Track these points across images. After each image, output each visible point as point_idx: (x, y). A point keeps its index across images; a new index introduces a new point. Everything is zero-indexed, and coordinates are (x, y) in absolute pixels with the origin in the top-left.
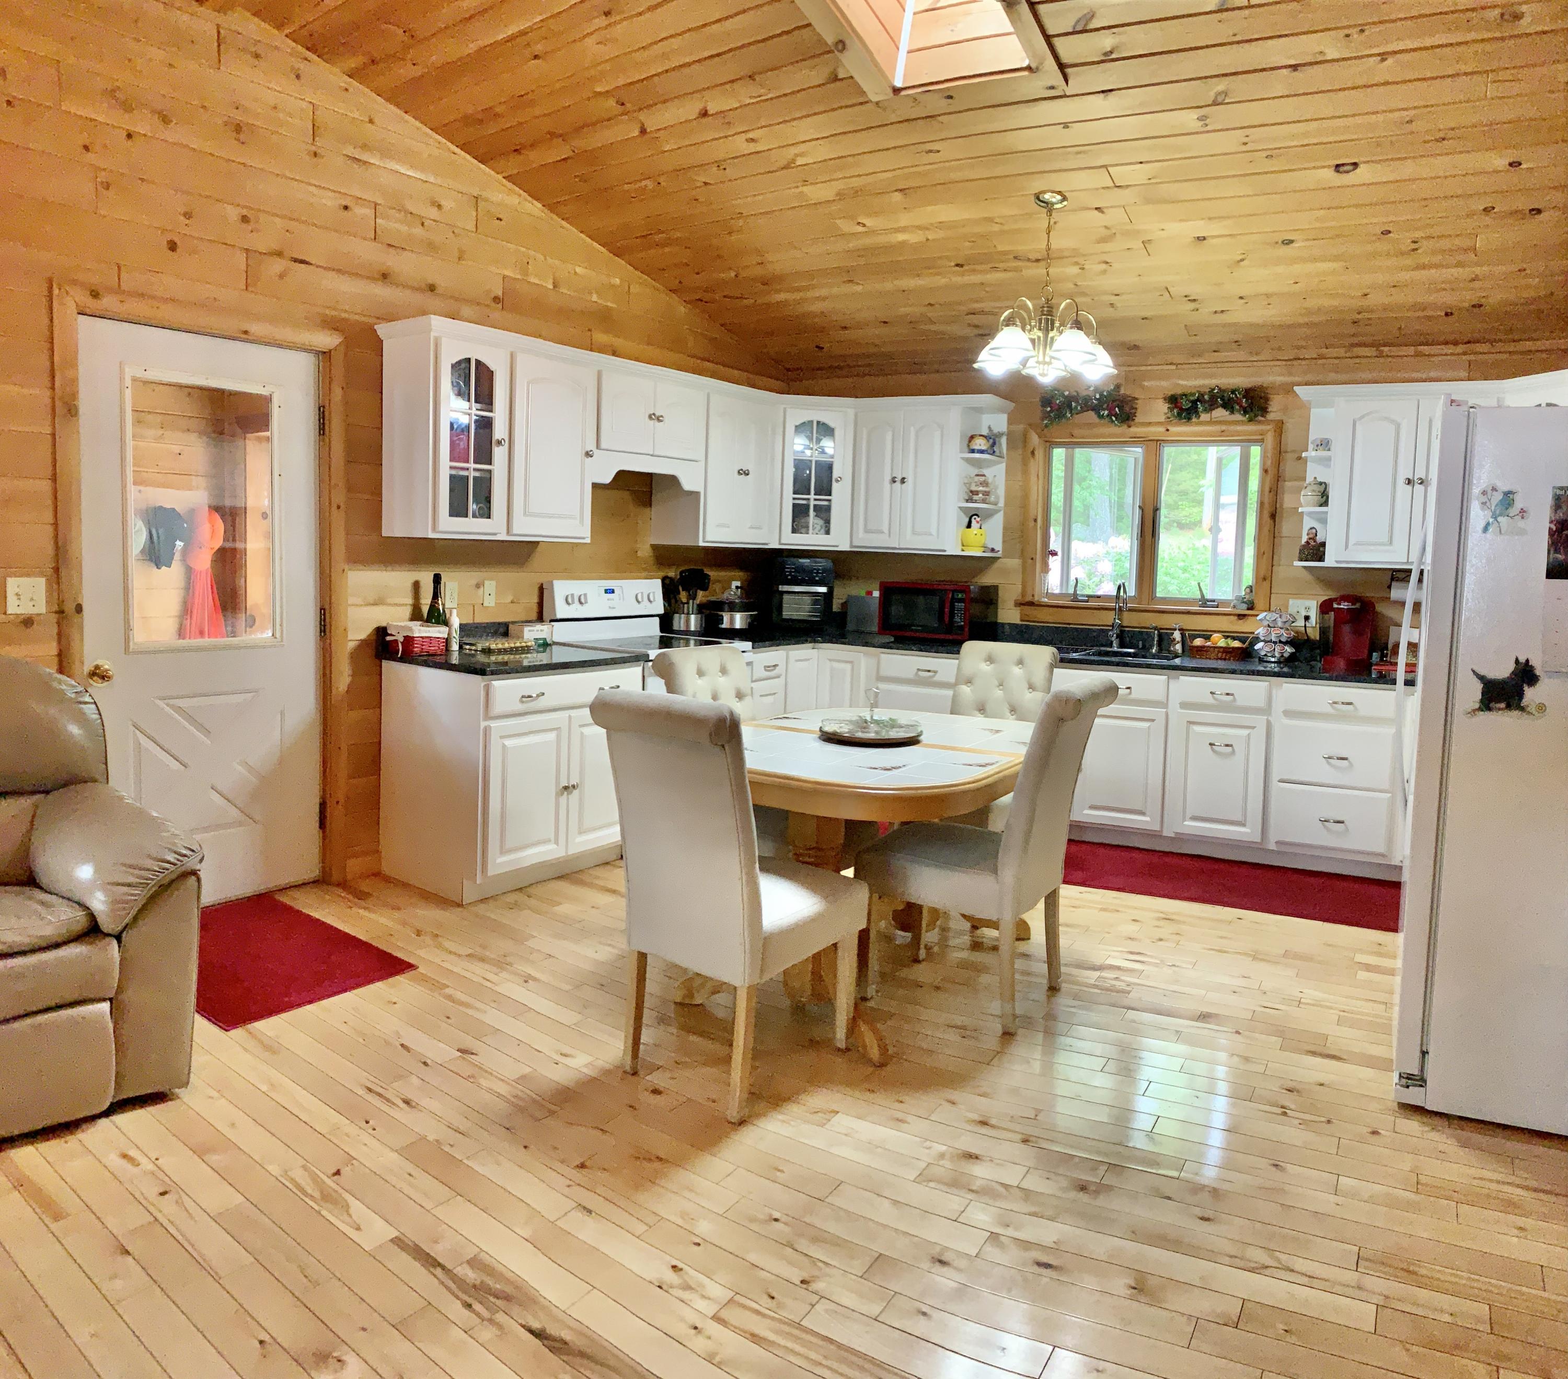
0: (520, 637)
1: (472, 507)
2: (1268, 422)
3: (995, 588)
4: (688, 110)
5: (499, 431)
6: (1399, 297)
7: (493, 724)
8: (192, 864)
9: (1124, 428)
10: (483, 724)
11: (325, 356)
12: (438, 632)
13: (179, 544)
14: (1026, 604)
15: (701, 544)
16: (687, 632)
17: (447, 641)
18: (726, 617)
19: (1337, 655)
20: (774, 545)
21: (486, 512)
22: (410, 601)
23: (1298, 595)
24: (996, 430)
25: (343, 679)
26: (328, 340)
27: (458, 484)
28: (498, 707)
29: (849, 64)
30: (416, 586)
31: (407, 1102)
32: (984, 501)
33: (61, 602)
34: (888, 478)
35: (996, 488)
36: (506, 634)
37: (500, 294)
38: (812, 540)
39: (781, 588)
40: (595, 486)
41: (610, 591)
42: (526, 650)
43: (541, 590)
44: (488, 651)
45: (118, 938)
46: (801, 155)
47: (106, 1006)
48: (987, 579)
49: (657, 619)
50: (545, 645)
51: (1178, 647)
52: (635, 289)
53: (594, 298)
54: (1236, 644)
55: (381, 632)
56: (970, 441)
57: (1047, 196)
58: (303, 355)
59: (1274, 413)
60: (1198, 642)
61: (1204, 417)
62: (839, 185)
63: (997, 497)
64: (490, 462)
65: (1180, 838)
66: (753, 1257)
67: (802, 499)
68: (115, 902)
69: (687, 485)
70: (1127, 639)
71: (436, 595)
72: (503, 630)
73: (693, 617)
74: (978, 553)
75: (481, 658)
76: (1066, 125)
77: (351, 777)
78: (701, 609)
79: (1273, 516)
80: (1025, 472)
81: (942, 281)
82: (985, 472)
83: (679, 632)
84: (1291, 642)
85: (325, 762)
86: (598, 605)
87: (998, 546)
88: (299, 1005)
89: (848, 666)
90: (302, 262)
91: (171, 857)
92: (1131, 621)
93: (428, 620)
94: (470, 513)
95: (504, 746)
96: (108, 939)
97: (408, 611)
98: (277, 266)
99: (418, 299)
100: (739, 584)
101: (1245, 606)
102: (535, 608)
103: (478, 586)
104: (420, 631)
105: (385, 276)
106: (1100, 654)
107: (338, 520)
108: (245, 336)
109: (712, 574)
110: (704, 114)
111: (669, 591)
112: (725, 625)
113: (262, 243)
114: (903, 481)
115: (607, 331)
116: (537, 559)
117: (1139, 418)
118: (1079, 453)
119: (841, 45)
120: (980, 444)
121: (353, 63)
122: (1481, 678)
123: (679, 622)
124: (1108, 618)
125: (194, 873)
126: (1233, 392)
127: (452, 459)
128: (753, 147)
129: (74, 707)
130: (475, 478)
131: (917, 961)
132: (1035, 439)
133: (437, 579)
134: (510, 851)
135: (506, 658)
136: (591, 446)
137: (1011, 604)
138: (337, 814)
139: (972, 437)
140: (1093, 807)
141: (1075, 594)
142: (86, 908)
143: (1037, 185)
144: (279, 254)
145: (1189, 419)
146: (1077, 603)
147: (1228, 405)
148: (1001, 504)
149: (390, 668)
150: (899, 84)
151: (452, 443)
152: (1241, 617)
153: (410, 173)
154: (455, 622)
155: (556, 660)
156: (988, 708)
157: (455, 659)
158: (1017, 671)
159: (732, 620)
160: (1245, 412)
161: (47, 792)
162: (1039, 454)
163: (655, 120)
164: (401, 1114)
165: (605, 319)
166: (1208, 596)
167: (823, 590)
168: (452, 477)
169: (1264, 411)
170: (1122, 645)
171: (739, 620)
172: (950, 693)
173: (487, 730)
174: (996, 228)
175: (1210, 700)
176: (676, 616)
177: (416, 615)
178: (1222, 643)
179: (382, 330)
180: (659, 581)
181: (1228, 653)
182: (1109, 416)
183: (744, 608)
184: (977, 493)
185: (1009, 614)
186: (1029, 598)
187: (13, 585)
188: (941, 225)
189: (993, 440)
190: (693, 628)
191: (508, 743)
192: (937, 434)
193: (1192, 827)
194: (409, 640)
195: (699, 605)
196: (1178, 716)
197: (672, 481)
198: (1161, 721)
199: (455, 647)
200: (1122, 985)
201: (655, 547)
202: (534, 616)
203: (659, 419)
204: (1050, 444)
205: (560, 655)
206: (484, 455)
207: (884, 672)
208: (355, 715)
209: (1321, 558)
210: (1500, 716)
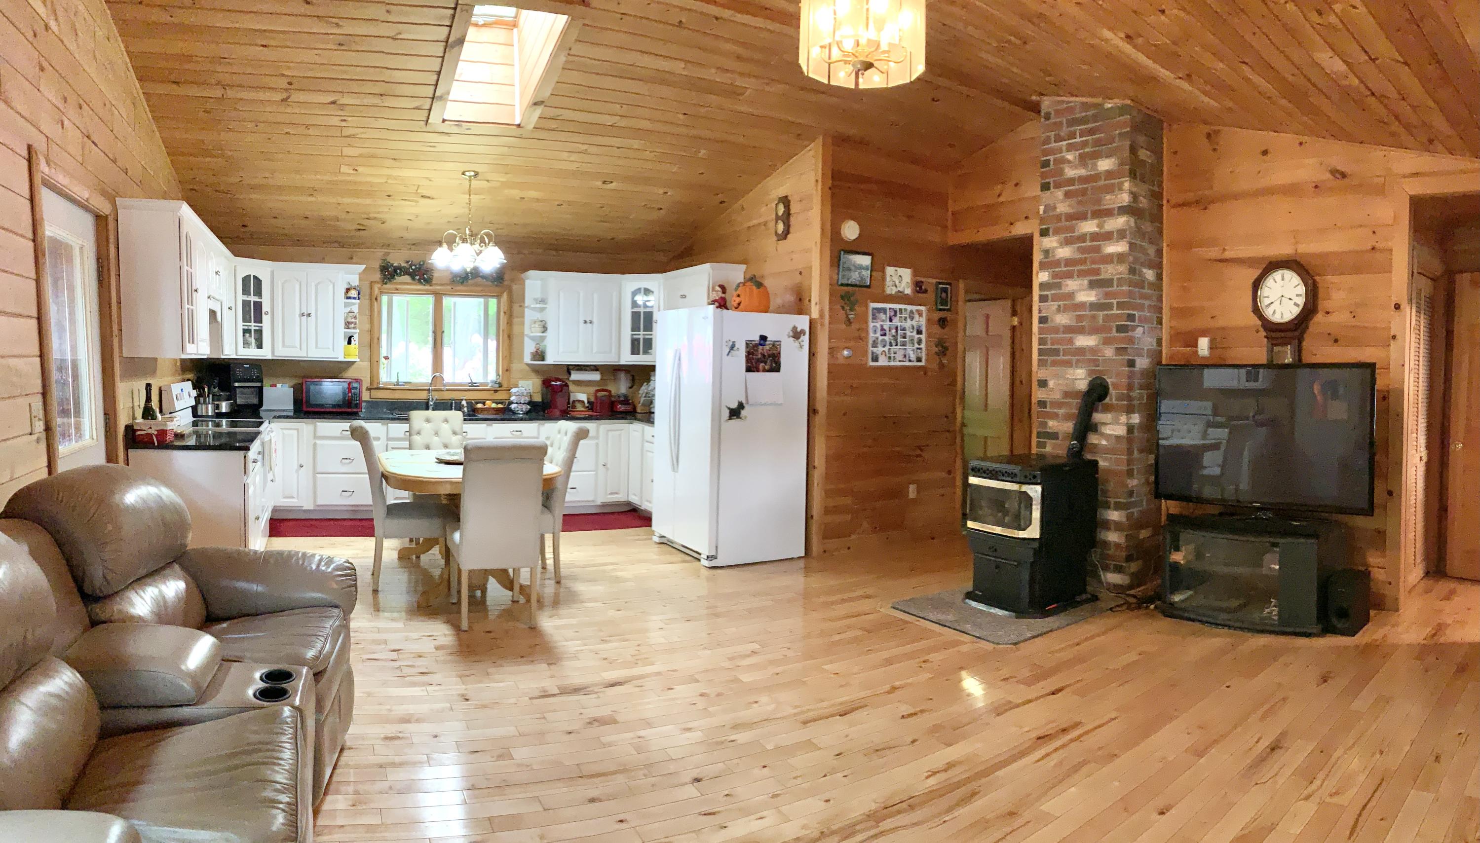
2: (504, 286)
9: (427, 286)
14: (374, 388)
16: (208, 416)
19: (554, 408)
20: (234, 356)
23: (523, 378)
32: (354, 328)
34: (298, 313)
38: (253, 352)
39: (236, 384)
41: (182, 390)
48: (354, 375)
49: (192, 409)
51: (466, 409)
54: (500, 406)
55: (129, 429)
56: (347, 292)
57: (469, 173)
59: (507, 281)
60: (478, 406)
61: (472, 282)
67: (247, 326)
71: (148, 400)
79: (509, 337)
80: (371, 311)
82: (353, 309)
84: (529, 403)
89: (295, 432)
90: (95, 144)
101: (497, 385)
105: (115, 160)
114: (309, 315)
116: (158, 369)
117: (434, 281)
118: (396, 298)
120: (352, 294)
122: (729, 408)
124: (422, 395)
132: (377, 291)
137: (366, 389)
139: (350, 290)
141: (397, 382)
144: (89, 137)
145: (464, 283)
146: (400, 387)
150: (446, 118)
152: (496, 391)
156: (431, 446)
158: (445, 426)
159: (221, 407)
162: (379, 299)
166: (474, 381)
167: (259, 384)
169: (502, 280)
171: (224, 407)
176: (200, 406)
178: (494, 405)
180: (190, 382)
181: (498, 411)
182: (419, 280)
184: (351, 323)
185: (366, 395)
186: (376, 385)
189: (359, 290)
190: (210, 414)
192: (332, 288)
204: (383, 293)
209: (543, 360)
210: (735, 422)
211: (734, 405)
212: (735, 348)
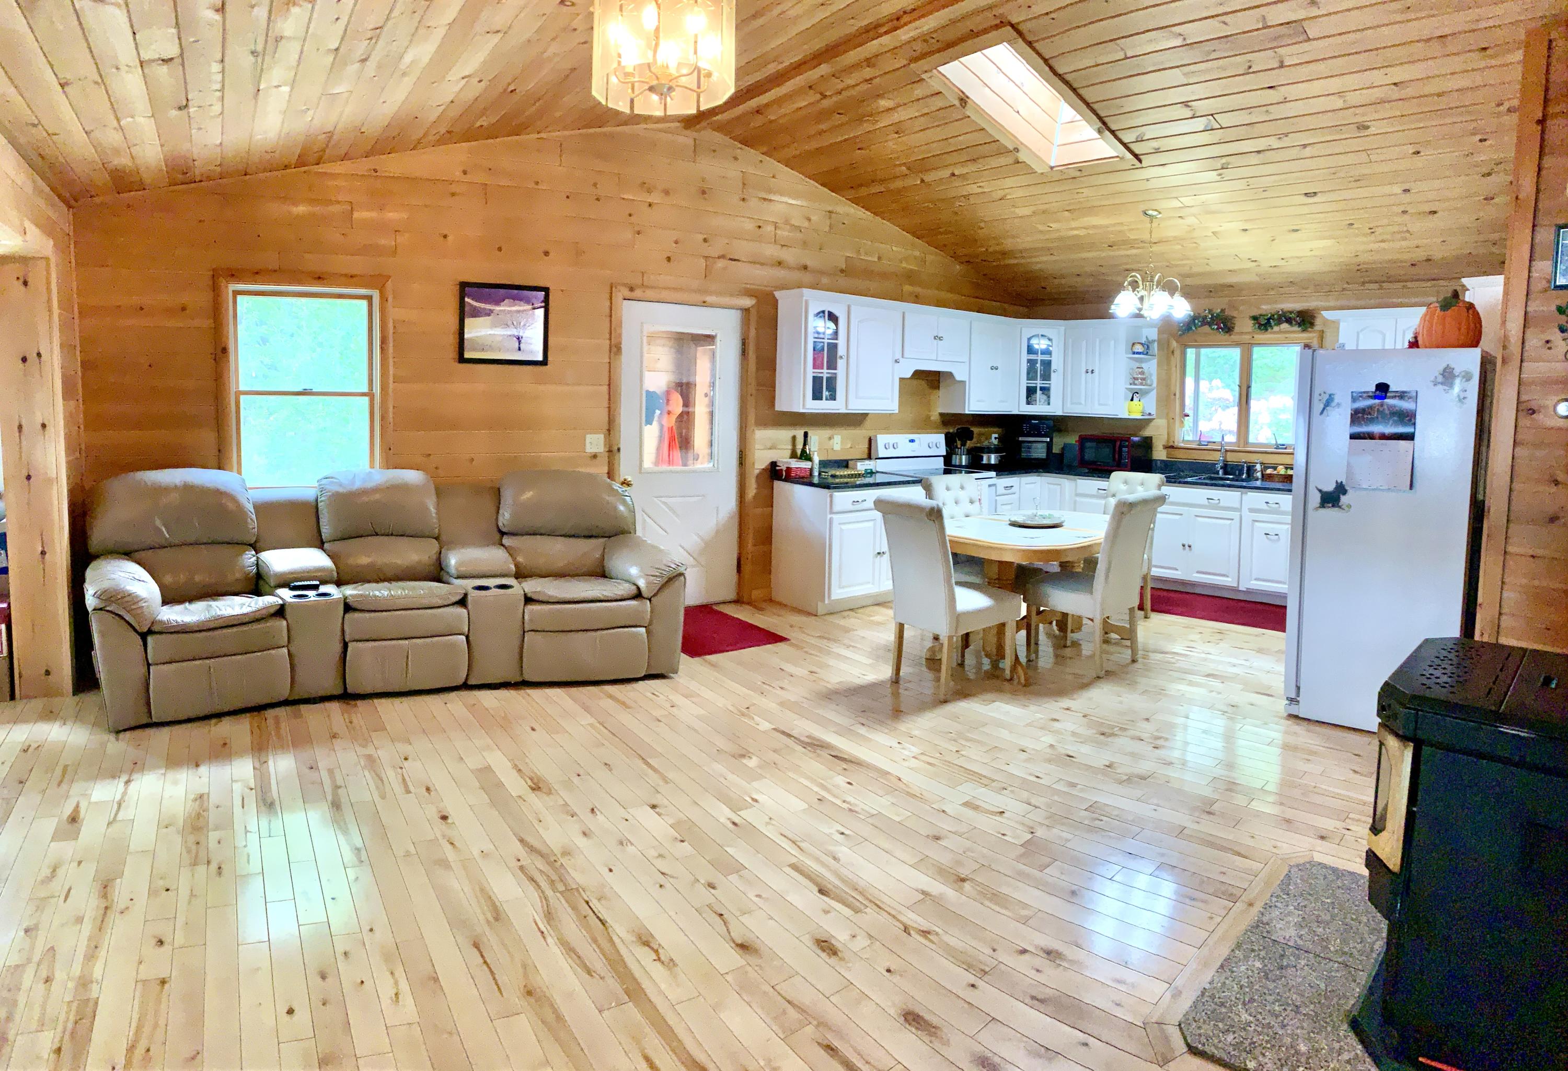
0: (855, 468)
1: (825, 393)
2: (1314, 332)
3: (1151, 438)
4: (946, 173)
5: (841, 351)
6: (1377, 257)
7: (834, 516)
8: (682, 570)
9: (1227, 336)
10: (829, 516)
11: (746, 311)
12: (806, 465)
13: (658, 412)
14: (1170, 447)
15: (967, 412)
16: (961, 466)
17: (811, 470)
18: (985, 457)
20: (1016, 412)
21: (833, 397)
22: (790, 447)
24: (1150, 339)
25: (752, 491)
26: (748, 302)
27: (817, 381)
28: (836, 508)
29: (1022, 156)
30: (794, 438)
31: (782, 688)
32: (1141, 384)
33: (610, 446)
34: (1084, 370)
35: (1151, 375)
36: (847, 466)
37: (844, 267)
38: (1039, 408)
39: (1020, 439)
40: (901, 379)
41: (912, 441)
42: (859, 476)
43: (870, 440)
44: (833, 476)
45: (650, 600)
46: (1010, 194)
47: (643, 630)
48: (1147, 433)
49: (942, 459)
50: (871, 473)
51: (1259, 475)
52: (930, 258)
53: (904, 265)
54: (1289, 472)
55: (774, 464)
56: (1132, 347)
57: (1150, 212)
58: (733, 311)
59: (1319, 325)
60: (1269, 471)
61: (1276, 328)
62: (1033, 208)
63: (1152, 381)
64: (835, 369)
65: (1249, 592)
66: (936, 742)
67: (1032, 384)
68: (649, 584)
69: (958, 377)
70: (1227, 468)
71: (805, 444)
72: (845, 464)
73: (964, 457)
74: (1139, 416)
75: (831, 480)
76: (1148, 180)
77: (755, 545)
78: (969, 452)
80: (1169, 364)
81: (1104, 254)
82: (1143, 365)
83: (955, 466)
85: (740, 536)
86: (906, 449)
87: (1153, 412)
88: (727, 651)
89: (1059, 488)
90: (735, 260)
91: (673, 566)
92: (1231, 458)
93: (800, 458)
94: (824, 398)
95: (841, 530)
96: (644, 601)
97: (788, 453)
98: (721, 264)
99: (797, 275)
100: (996, 436)
102: (866, 451)
103: (830, 438)
104: (795, 464)
105: (780, 263)
106: (1211, 479)
107: (751, 401)
108: (704, 304)
109: (976, 430)
110: (953, 175)
111: (950, 441)
112: (985, 461)
113: (714, 251)
114: (1093, 372)
115: (911, 285)
116: (868, 422)
117: (1237, 329)
118: (1204, 351)
119: (1017, 150)
120: (1139, 348)
121: (765, 149)
122: (1320, 491)
123: (956, 460)
124: (1218, 457)
125: (681, 574)
126: (1291, 312)
127: (814, 368)
128: (980, 190)
129: (621, 498)
130: (827, 378)
131: (1065, 646)
132: (1174, 344)
133: (806, 435)
134: (843, 587)
135: (846, 480)
136: (898, 355)
137: (1161, 447)
138: (747, 568)
139: (1134, 344)
140: (1198, 572)
141: (1200, 441)
142: (635, 584)
143: (1143, 207)
144: (722, 257)
145: (1267, 330)
146: (1202, 446)
147: (1289, 321)
148: (1155, 385)
149: (778, 484)
150: (1053, 165)
151: (814, 359)
153: (793, 202)
154: (816, 459)
155: (878, 481)
157: (816, 480)
159: (989, 459)
160: (1300, 325)
161: (610, 537)
162: (1178, 353)
163: (929, 177)
164: (779, 692)
165: (910, 277)
167: (1048, 440)
168: (814, 378)
169: (1312, 324)
170: (1226, 473)
171: (993, 459)
172: (1103, 502)
173: (831, 520)
174: (1126, 228)
175: (1265, 507)
176: (954, 456)
177: (793, 455)
178: (1279, 472)
179: (777, 294)
180: (943, 436)
181: (1285, 478)
182: (1218, 329)
183: (996, 450)
184: (1137, 379)
185: (1159, 454)
186: (1171, 444)
187: (589, 438)
188: (1094, 227)
189: (1147, 346)
190: (964, 464)
191: (843, 527)
192: (1112, 343)
193: (1255, 585)
194: (789, 470)
195: (968, 450)
196: (1248, 516)
197: (950, 375)
198: (1237, 520)
199: (816, 473)
200: (1173, 660)
201: (941, 415)
202: (866, 456)
203: (940, 339)
204: (1186, 346)
205: (879, 479)
206: (832, 365)
207: (1080, 491)
208: (759, 511)
210: (1330, 513)
211: (1330, 487)
212: (1333, 404)
